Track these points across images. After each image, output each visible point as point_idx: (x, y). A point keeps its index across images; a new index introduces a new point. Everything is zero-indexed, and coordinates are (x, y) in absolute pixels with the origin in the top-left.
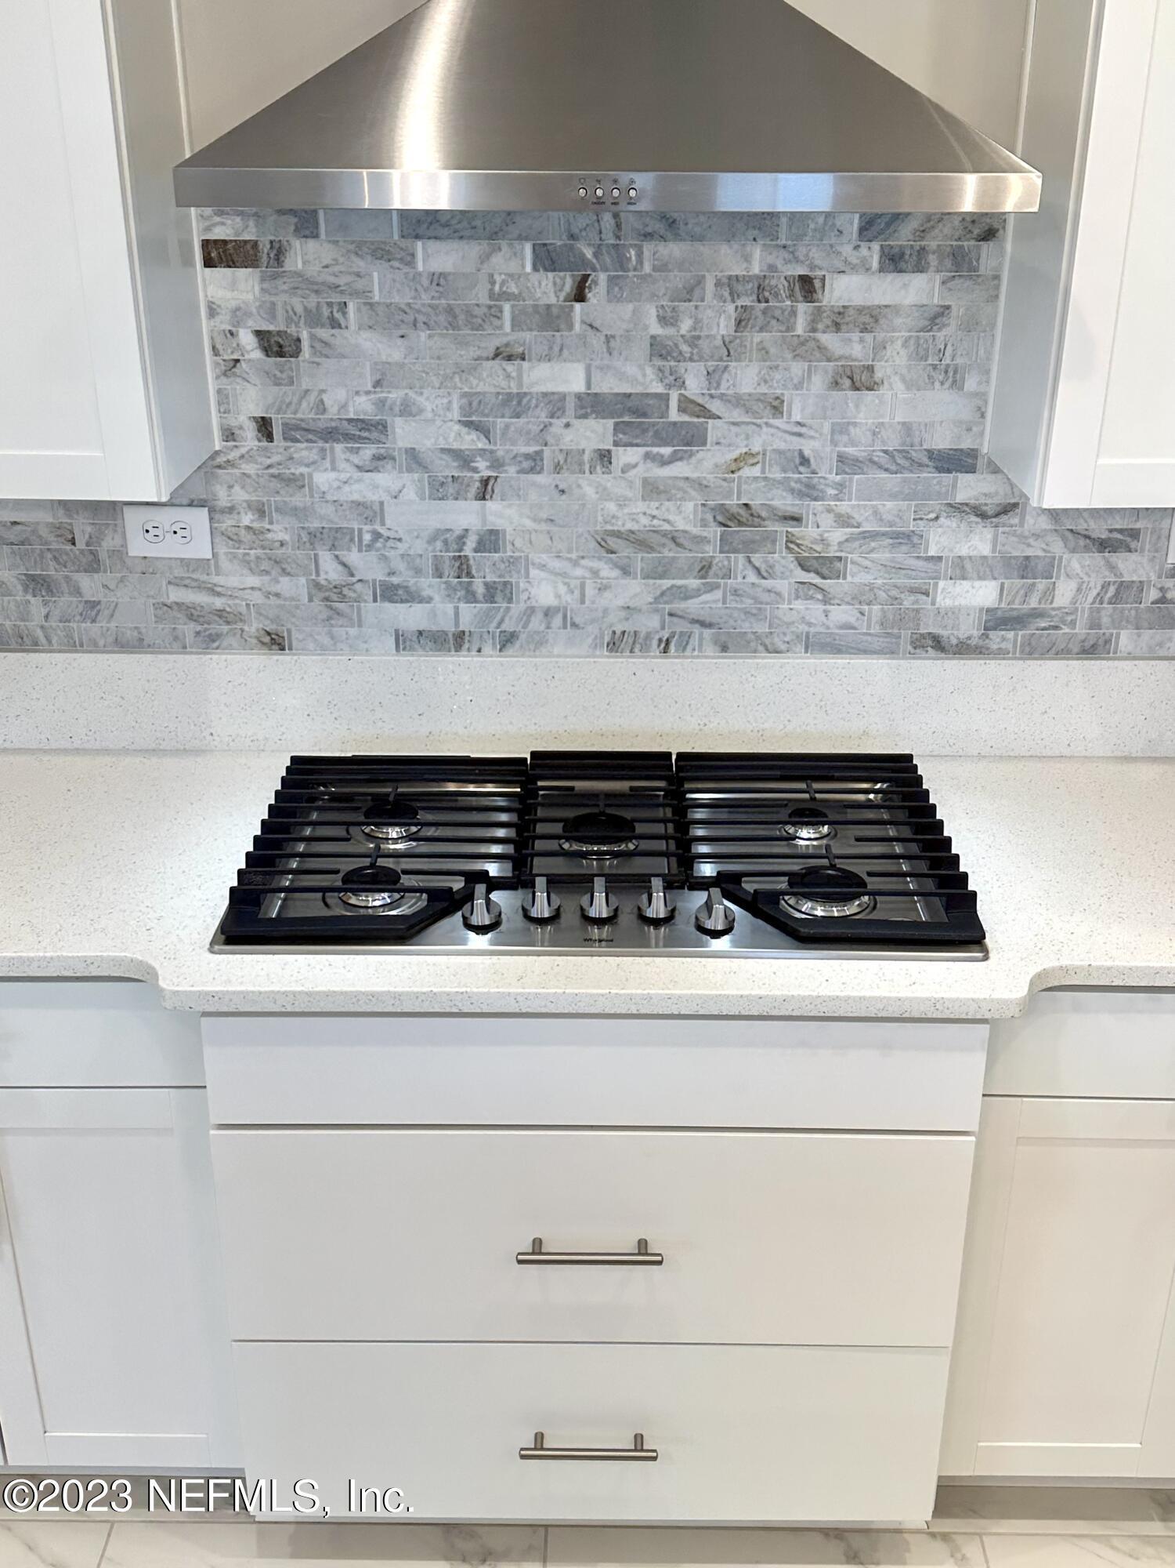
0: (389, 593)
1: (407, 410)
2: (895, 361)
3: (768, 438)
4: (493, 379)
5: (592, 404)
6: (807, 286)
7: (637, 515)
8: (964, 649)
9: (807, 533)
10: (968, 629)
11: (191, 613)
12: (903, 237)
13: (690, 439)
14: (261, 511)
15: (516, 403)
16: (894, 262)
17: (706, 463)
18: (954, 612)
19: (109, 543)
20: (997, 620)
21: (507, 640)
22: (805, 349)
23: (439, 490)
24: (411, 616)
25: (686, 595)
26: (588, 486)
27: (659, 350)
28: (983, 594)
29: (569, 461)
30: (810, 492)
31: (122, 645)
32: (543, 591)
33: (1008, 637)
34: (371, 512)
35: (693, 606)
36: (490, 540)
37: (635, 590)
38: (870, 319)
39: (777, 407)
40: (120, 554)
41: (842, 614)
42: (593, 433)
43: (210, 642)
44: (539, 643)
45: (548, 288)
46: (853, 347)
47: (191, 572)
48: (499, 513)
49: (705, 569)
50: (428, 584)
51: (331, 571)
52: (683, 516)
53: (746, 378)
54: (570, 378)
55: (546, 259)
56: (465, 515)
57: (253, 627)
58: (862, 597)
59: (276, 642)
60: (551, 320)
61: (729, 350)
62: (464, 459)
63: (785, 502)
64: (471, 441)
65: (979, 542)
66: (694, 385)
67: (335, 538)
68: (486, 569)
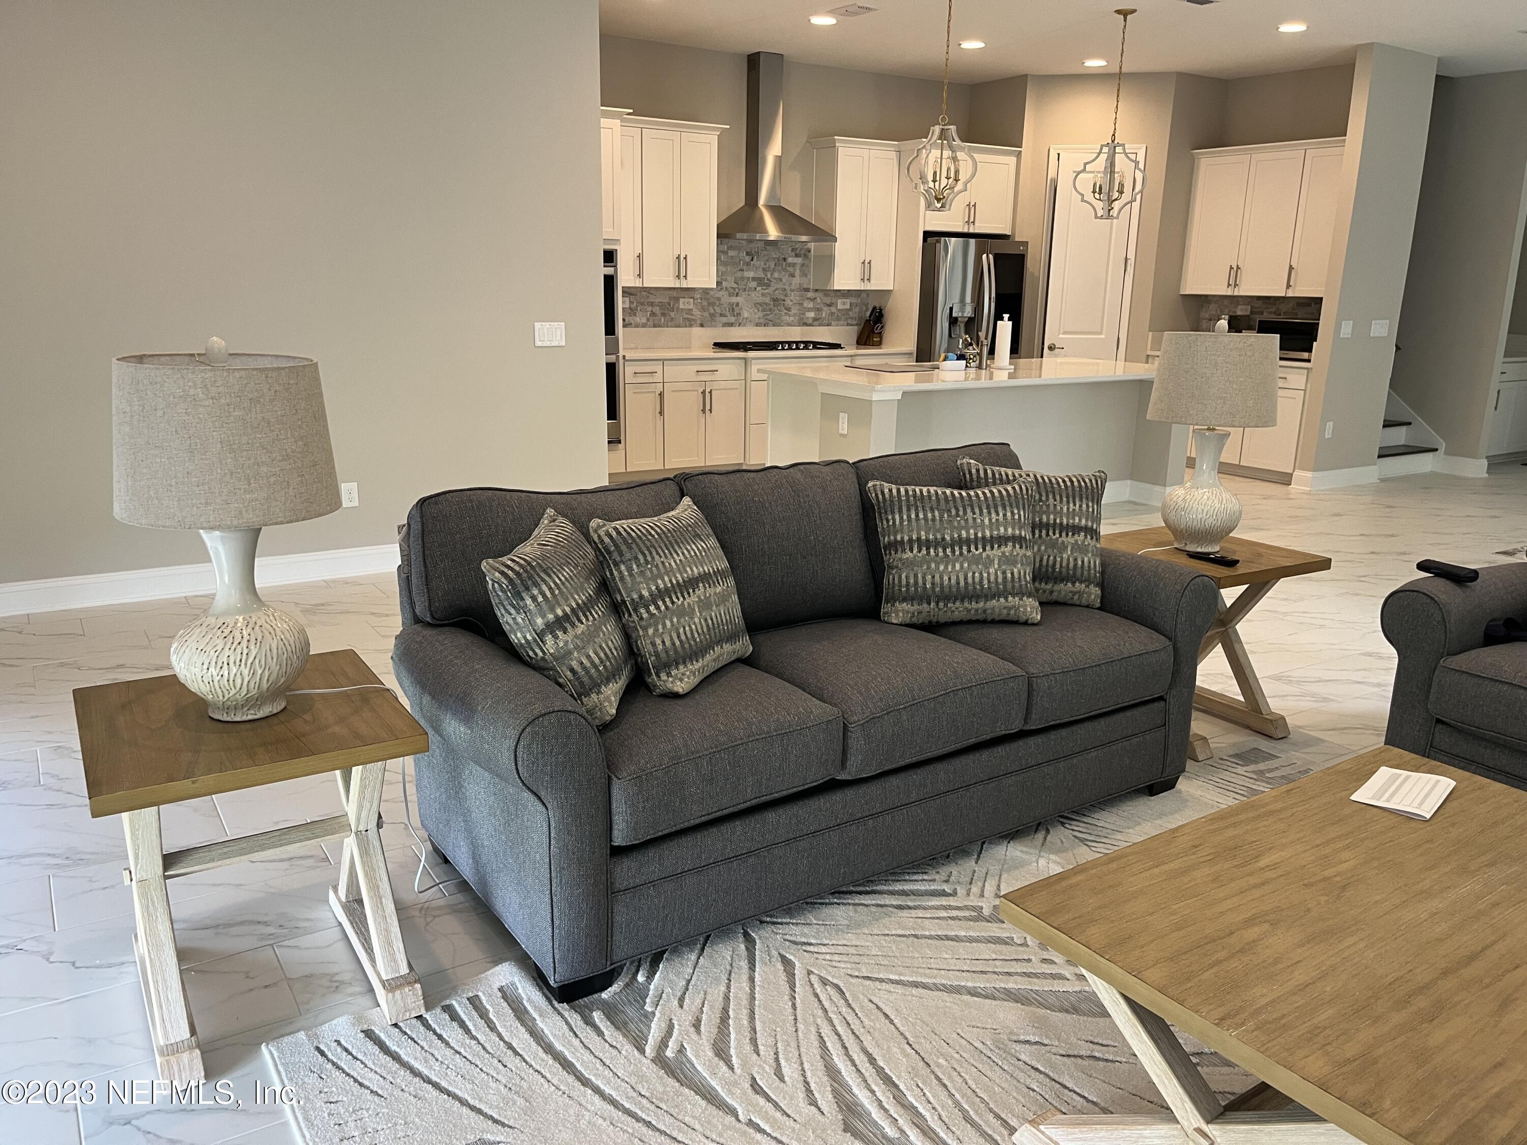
0: (721, 315)
1: (726, 280)
2: (797, 273)
3: (780, 286)
4: (739, 274)
5: (754, 279)
6: (785, 259)
7: (760, 299)
8: (810, 325)
9: (786, 303)
10: (810, 321)
11: (688, 320)
12: (798, 252)
13: (768, 286)
14: (701, 299)
15: (742, 278)
16: (796, 256)
17: (771, 289)
18: (807, 318)
19: (677, 305)
20: (815, 319)
21: (740, 325)
22: (785, 270)
23: (730, 295)
24: (724, 320)
25: (768, 315)
26: (753, 294)
27: (764, 270)
28: (812, 315)
29: (750, 289)
30: (786, 295)
31: (676, 326)
32: (746, 315)
33: (816, 323)
34: (719, 299)
35: (769, 317)
36: (737, 305)
37: (760, 314)
38: (794, 265)
39: (781, 280)
40: (678, 308)
41: (792, 318)
42: (753, 284)
43: (691, 326)
44: (745, 325)
45: (748, 259)
46: (791, 269)
47: (690, 311)
48: (739, 299)
49: (771, 310)
50: (728, 314)
51: (712, 311)
52: (767, 300)
53: (776, 275)
54: (751, 274)
55: (748, 254)
56: (734, 300)
57: (699, 322)
58: (794, 315)
59: (702, 326)
60: (748, 264)
61: (774, 270)
62: (734, 289)
63: (782, 297)
64: (735, 286)
65: (811, 305)
66: (769, 276)
67: (711, 304)
68: (737, 310)
